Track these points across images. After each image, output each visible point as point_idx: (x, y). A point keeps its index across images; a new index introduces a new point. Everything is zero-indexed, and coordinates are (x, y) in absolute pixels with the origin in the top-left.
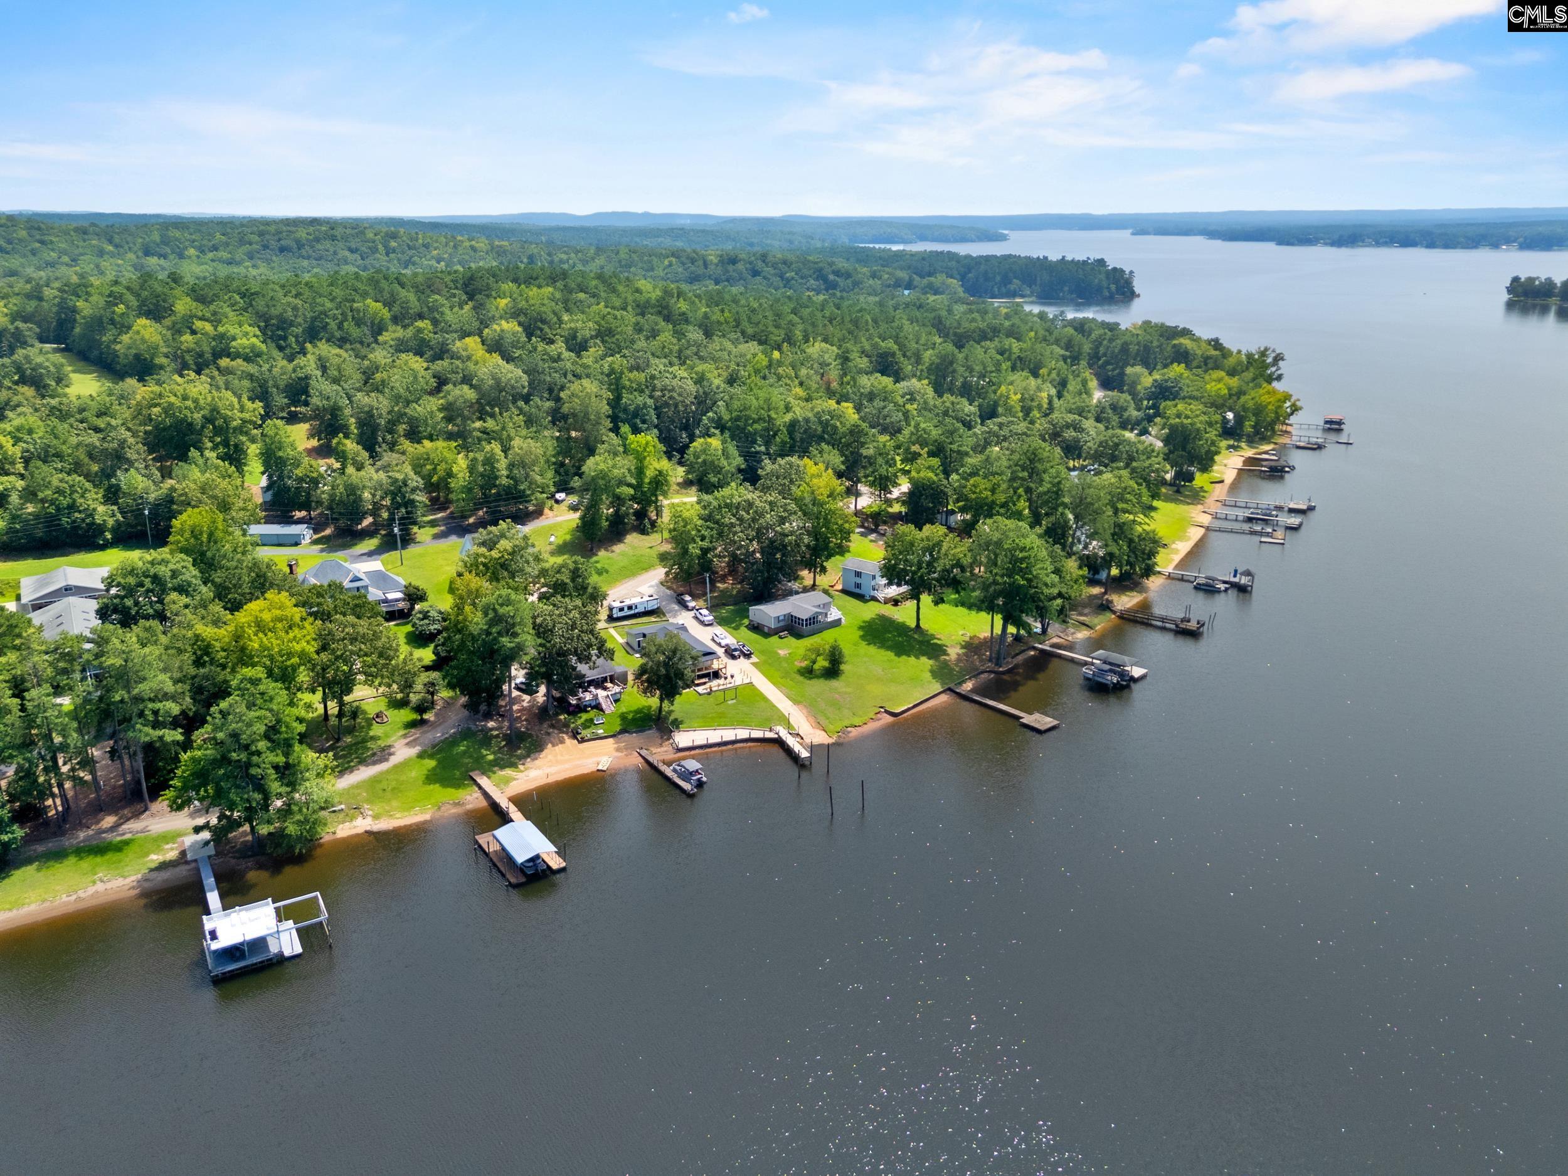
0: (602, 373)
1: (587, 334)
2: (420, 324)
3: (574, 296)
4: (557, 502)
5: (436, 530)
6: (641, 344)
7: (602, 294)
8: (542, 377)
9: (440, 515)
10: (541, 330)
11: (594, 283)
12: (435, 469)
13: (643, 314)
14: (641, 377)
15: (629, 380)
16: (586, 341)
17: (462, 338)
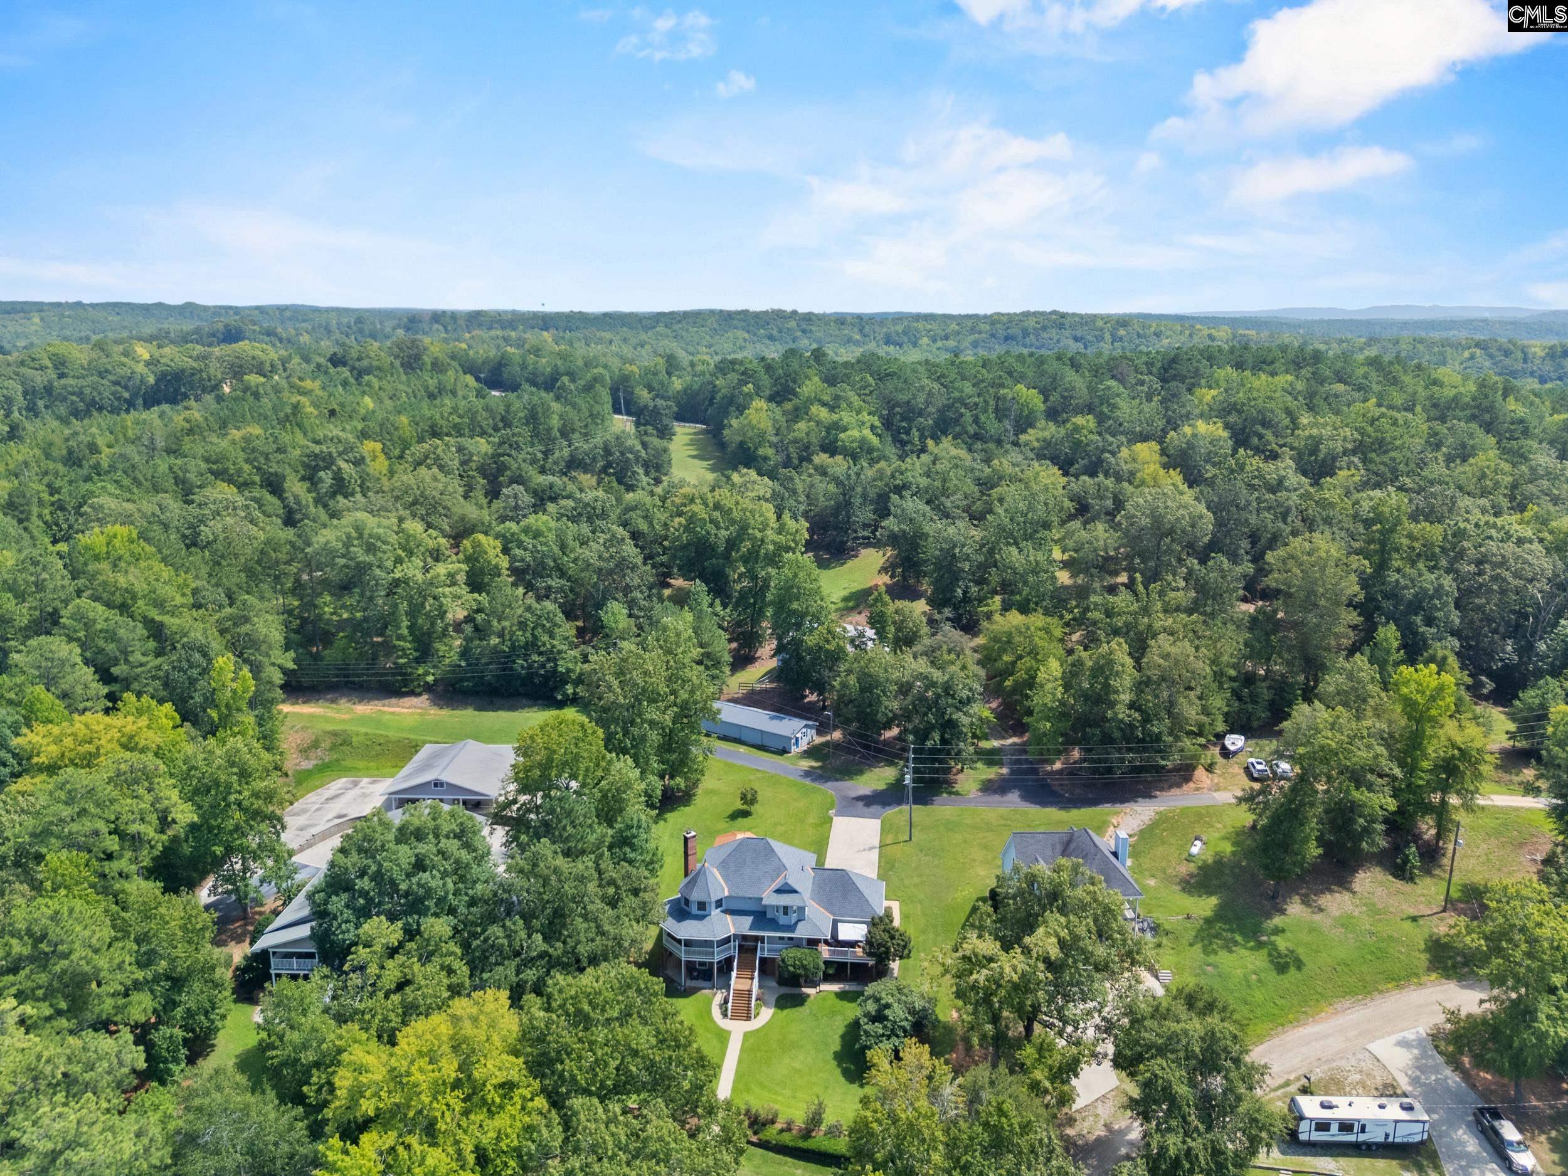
0: (1356, 517)
1: (1339, 446)
2: (1079, 420)
3: (1327, 387)
4: (1226, 754)
5: (991, 773)
6: (1437, 469)
7: (1376, 388)
8: (1244, 515)
9: (1010, 741)
10: (1261, 437)
11: (1361, 371)
12: (1014, 663)
13: (1443, 419)
14: (1435, 532)
15: (1410, 536)
16: (1334, 459)
17: (1131, 442)
